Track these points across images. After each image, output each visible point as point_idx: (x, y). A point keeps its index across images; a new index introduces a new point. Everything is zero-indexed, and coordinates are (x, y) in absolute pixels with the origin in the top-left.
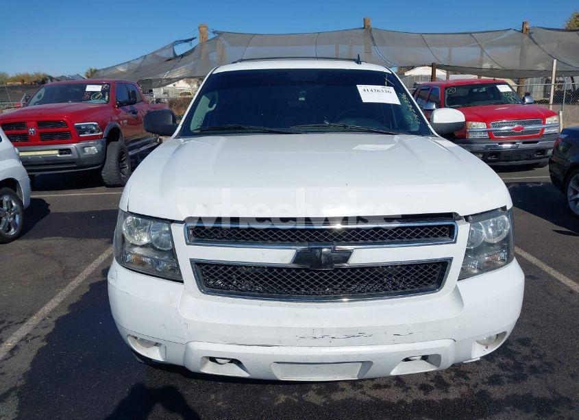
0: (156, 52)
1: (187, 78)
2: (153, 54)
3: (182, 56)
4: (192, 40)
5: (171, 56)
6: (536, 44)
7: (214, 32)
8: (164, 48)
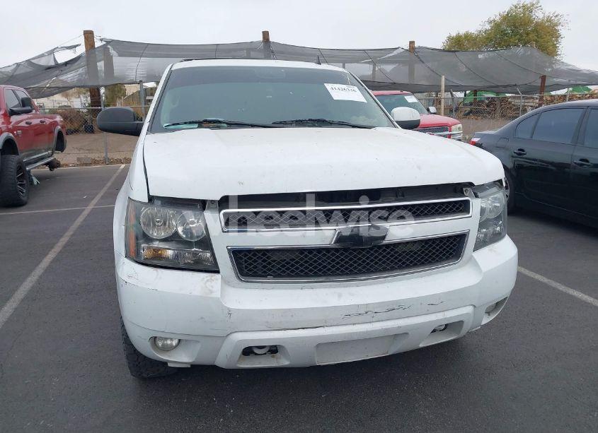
0: (34, 59)
1: (79, 87)
2: (29, 61)
3: (66, 64)
4: (75, 46)
5: (52, 63)
6: (423, 62)
7: (101, 40)
8: (42, 56)
